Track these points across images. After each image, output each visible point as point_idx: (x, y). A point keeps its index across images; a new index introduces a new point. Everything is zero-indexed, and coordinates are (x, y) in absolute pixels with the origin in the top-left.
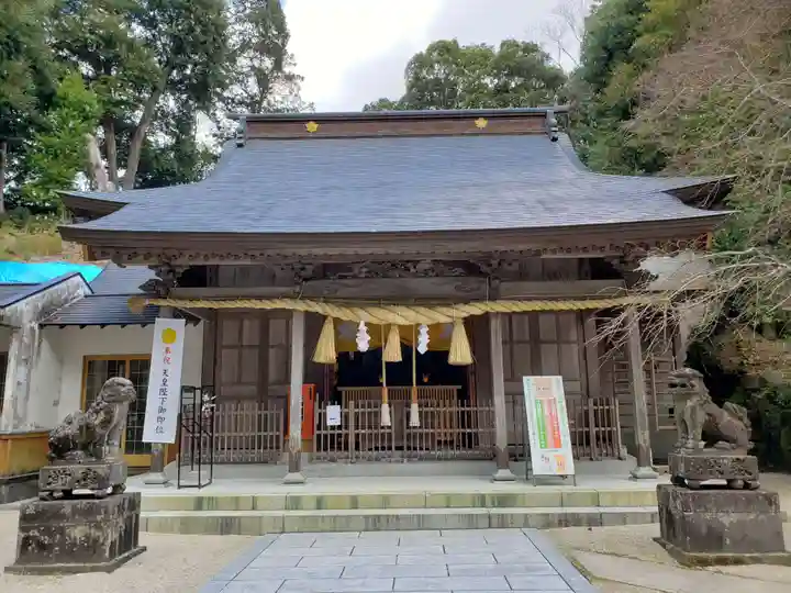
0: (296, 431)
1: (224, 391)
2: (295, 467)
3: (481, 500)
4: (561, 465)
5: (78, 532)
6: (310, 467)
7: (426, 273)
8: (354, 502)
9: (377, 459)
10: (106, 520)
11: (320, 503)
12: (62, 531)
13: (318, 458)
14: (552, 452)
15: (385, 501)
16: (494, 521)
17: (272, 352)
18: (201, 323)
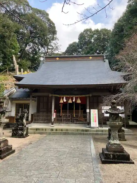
2: (52, 124)
3: (83, 130)
4: (96, 125)
5: (20, 132)
10: (24, 131)
11: (56, 130)
13: (57, 123)
17: (49, 103)
18: (37, 98)
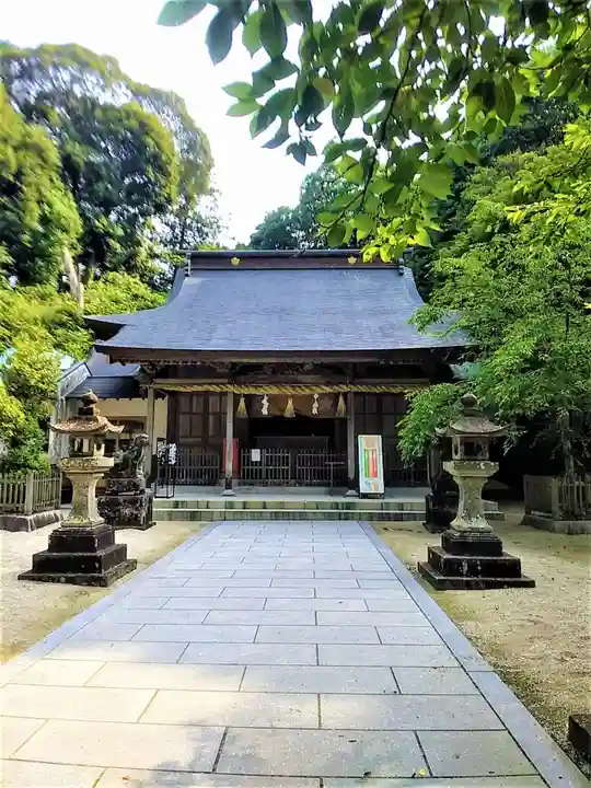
0: (229, 466)
1: (181, 440)
2: (229, 486)
3: (336, 506)
4: (376, 488)
5: (127, 511)
6: (237, 488)
7: (308, 373)
8: (264, 506)
9: (279, 485)
10: (141, 506)
11: (245, 505)
12: (119, 510)
14: (372, 480)
15: (282, 505)
16: (343, 516)
17: (211, 417)
18: (166, 398)
